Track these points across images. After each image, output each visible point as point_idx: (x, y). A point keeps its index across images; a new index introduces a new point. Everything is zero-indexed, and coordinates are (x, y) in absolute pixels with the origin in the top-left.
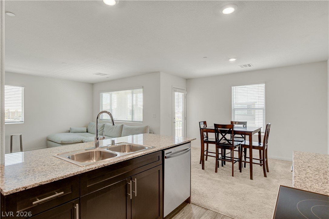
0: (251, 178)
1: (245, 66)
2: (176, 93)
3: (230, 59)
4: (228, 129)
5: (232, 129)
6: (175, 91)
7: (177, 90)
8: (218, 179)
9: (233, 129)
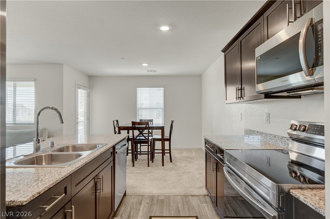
0: (163, 165)
1: (151, 71)
2: (79, 90)
3: (142, 64)
4: (145, 126)
5: (147, 126)
6: (79, 88)
7: (81, 87)
8: (138, 171)
9: (149, 126)
